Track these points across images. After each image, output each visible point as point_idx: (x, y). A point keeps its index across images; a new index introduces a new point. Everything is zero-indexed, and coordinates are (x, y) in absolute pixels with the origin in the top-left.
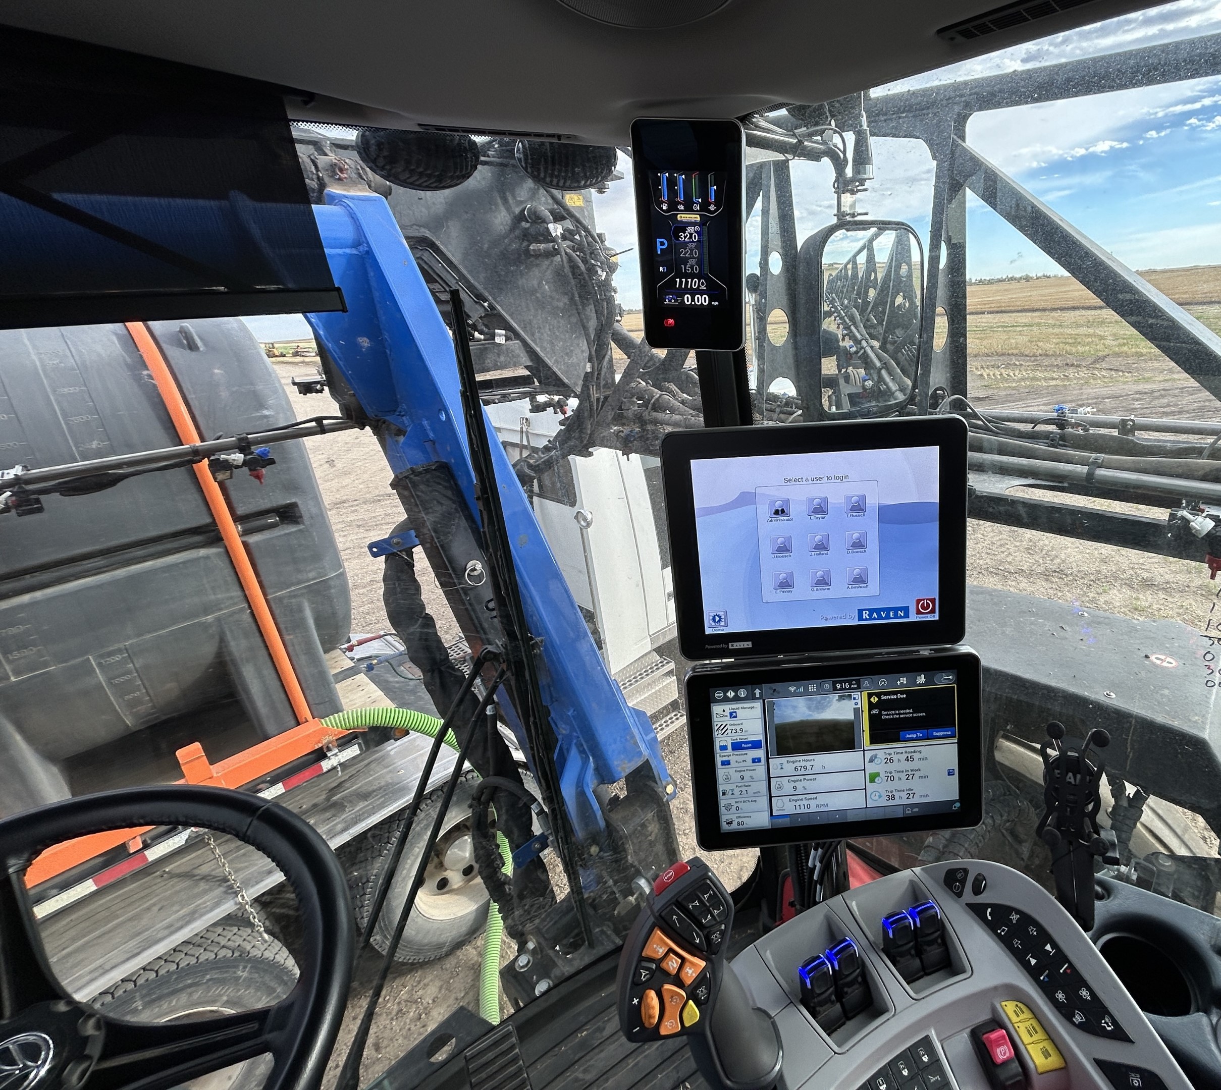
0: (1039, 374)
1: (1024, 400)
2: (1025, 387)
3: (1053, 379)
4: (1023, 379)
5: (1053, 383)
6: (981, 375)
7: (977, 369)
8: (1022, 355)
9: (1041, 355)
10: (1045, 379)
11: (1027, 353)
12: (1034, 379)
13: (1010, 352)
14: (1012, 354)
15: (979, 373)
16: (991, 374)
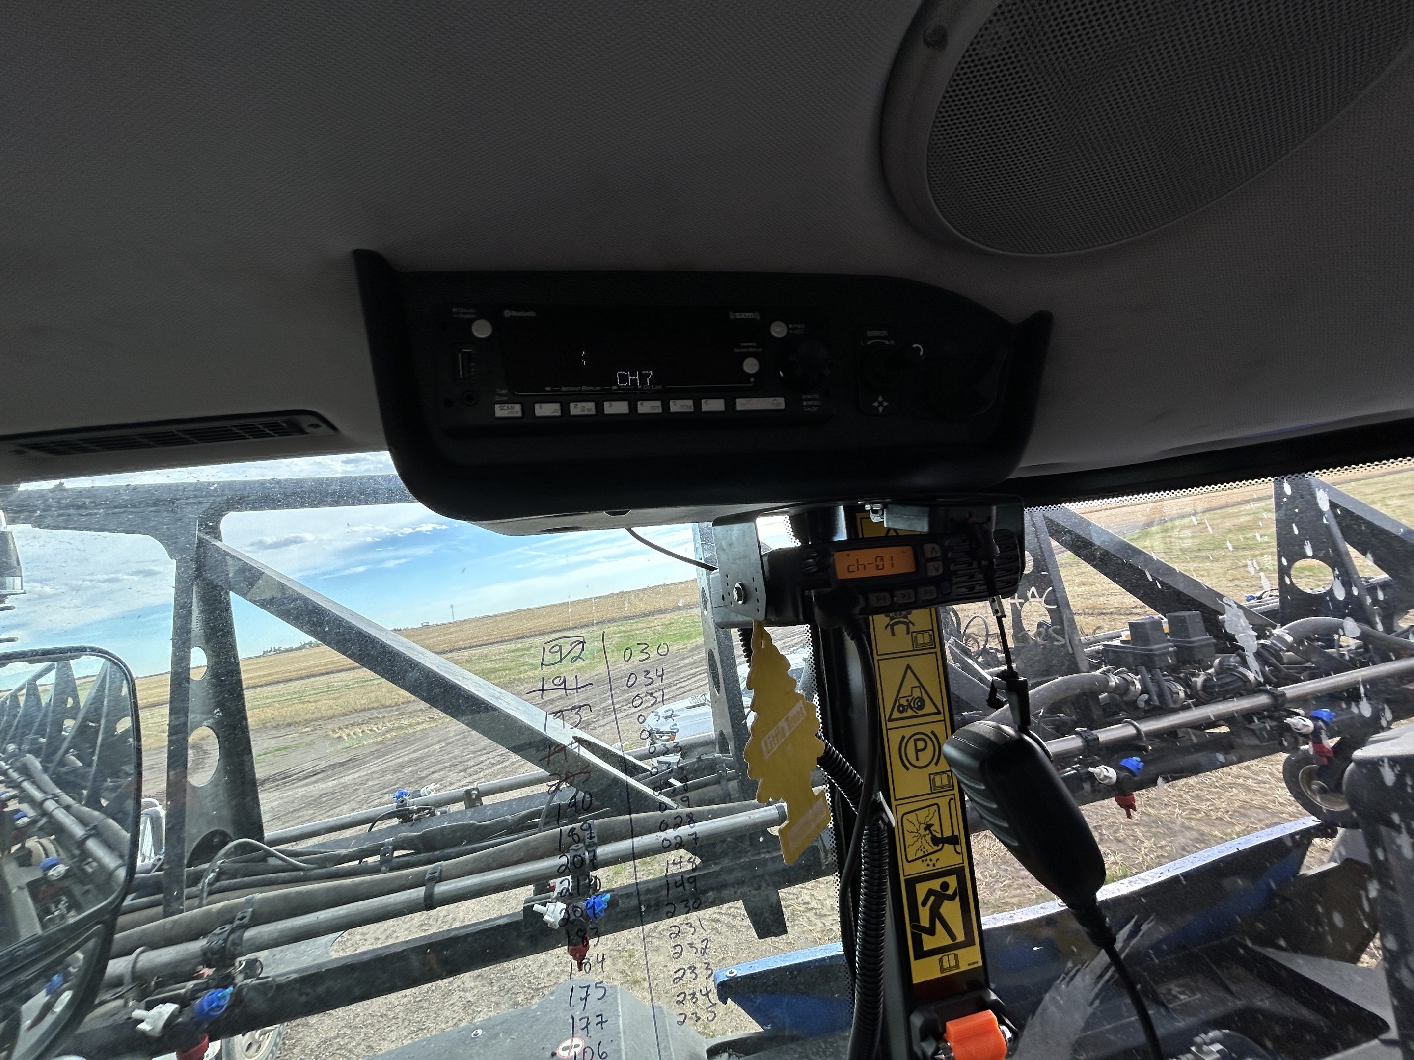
0: (405, 722)
1: (392, 752)
2: (392, 739)
3: (418, 724)
4: (389, 731)
5: (421, 727)
6: (340, 737)
7: (334, 731)
8: (384, 706)
9: (403, 703)
10: (411, 726)
11: (388, 704)
12: (401, 728)
13: (370, 706)
14: (373, 708)
15: (337, 735)
16: (352, 733)
